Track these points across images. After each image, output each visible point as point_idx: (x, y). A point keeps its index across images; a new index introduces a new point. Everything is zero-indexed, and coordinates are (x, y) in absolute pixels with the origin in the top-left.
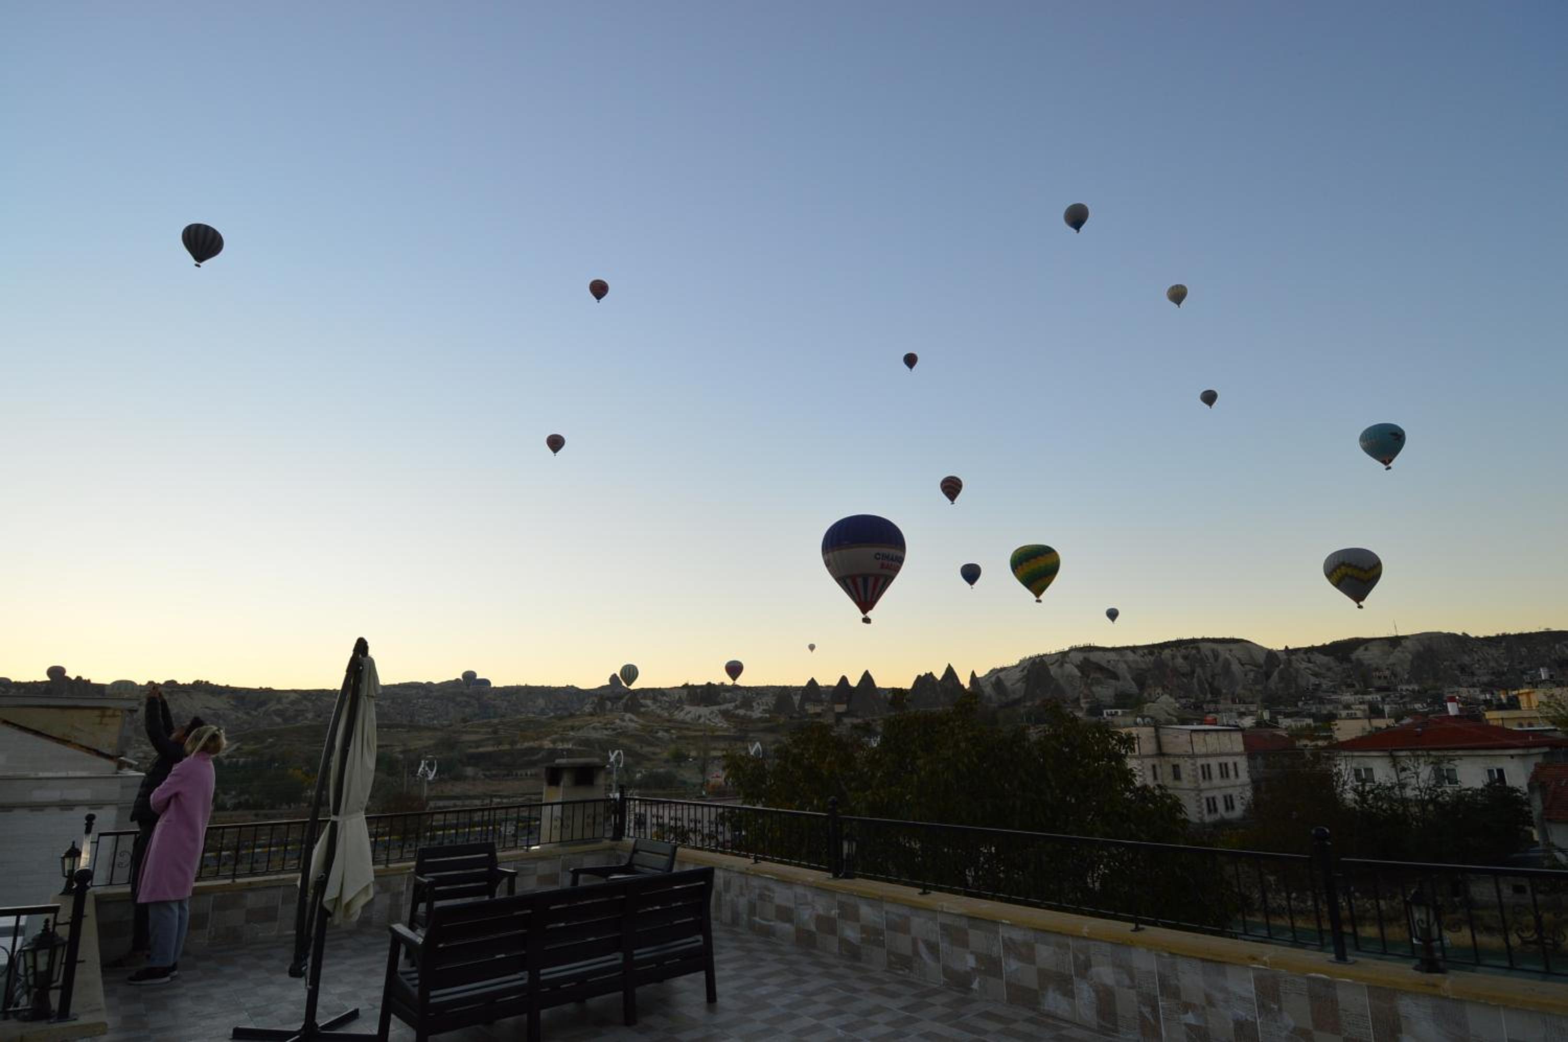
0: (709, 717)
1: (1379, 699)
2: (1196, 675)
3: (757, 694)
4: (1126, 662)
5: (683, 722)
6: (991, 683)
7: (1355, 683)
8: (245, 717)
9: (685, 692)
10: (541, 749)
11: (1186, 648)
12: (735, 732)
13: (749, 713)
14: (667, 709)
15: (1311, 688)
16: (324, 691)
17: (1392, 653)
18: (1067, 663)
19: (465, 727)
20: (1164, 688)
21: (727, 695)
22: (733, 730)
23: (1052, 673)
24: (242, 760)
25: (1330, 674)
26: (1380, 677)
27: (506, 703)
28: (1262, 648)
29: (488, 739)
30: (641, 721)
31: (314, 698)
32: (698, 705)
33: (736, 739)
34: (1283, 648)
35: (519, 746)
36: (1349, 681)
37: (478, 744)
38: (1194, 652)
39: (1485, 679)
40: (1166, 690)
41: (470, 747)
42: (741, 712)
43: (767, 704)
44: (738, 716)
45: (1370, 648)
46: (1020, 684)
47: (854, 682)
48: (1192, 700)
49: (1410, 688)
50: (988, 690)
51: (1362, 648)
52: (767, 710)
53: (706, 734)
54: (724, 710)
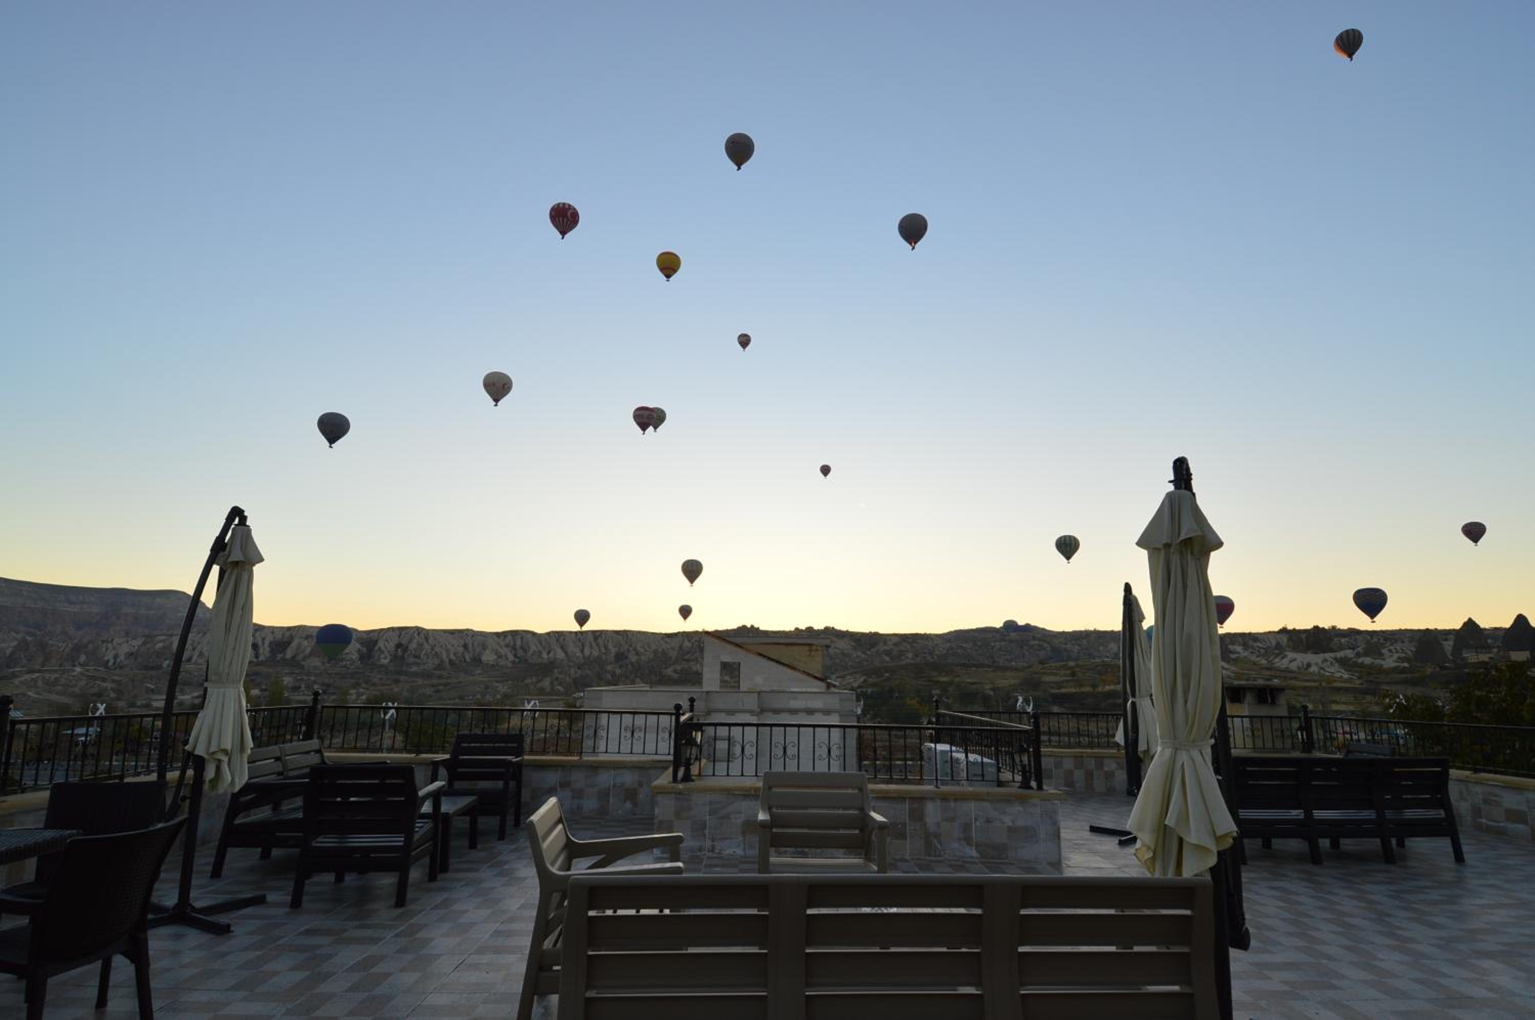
0: (1321, 665)
3: (1386, 640)
5: (1287, 670)
8: (863, 656)
9: (1284, 637)
12: (1361, 684)
13: (1378, 662)
14: (1263, 655)
16: (916, 635)
19: (1044, 668)
22: (1358, 682)
24: (870, 690)
27: (1077, 647)
29: (1067, 681)
30: (1233, 668)
31: (910, 640)
32: (1305, 651)
33: (1365, 692)
35: (1100, 689)
37: (1059, 685)
41: (1052, 688)
42: (1367, 660)
43: (1404, 652)
44: (1362, 665)
52: (1405, 658)
53: (1321, 685)
54: (1341, 658)
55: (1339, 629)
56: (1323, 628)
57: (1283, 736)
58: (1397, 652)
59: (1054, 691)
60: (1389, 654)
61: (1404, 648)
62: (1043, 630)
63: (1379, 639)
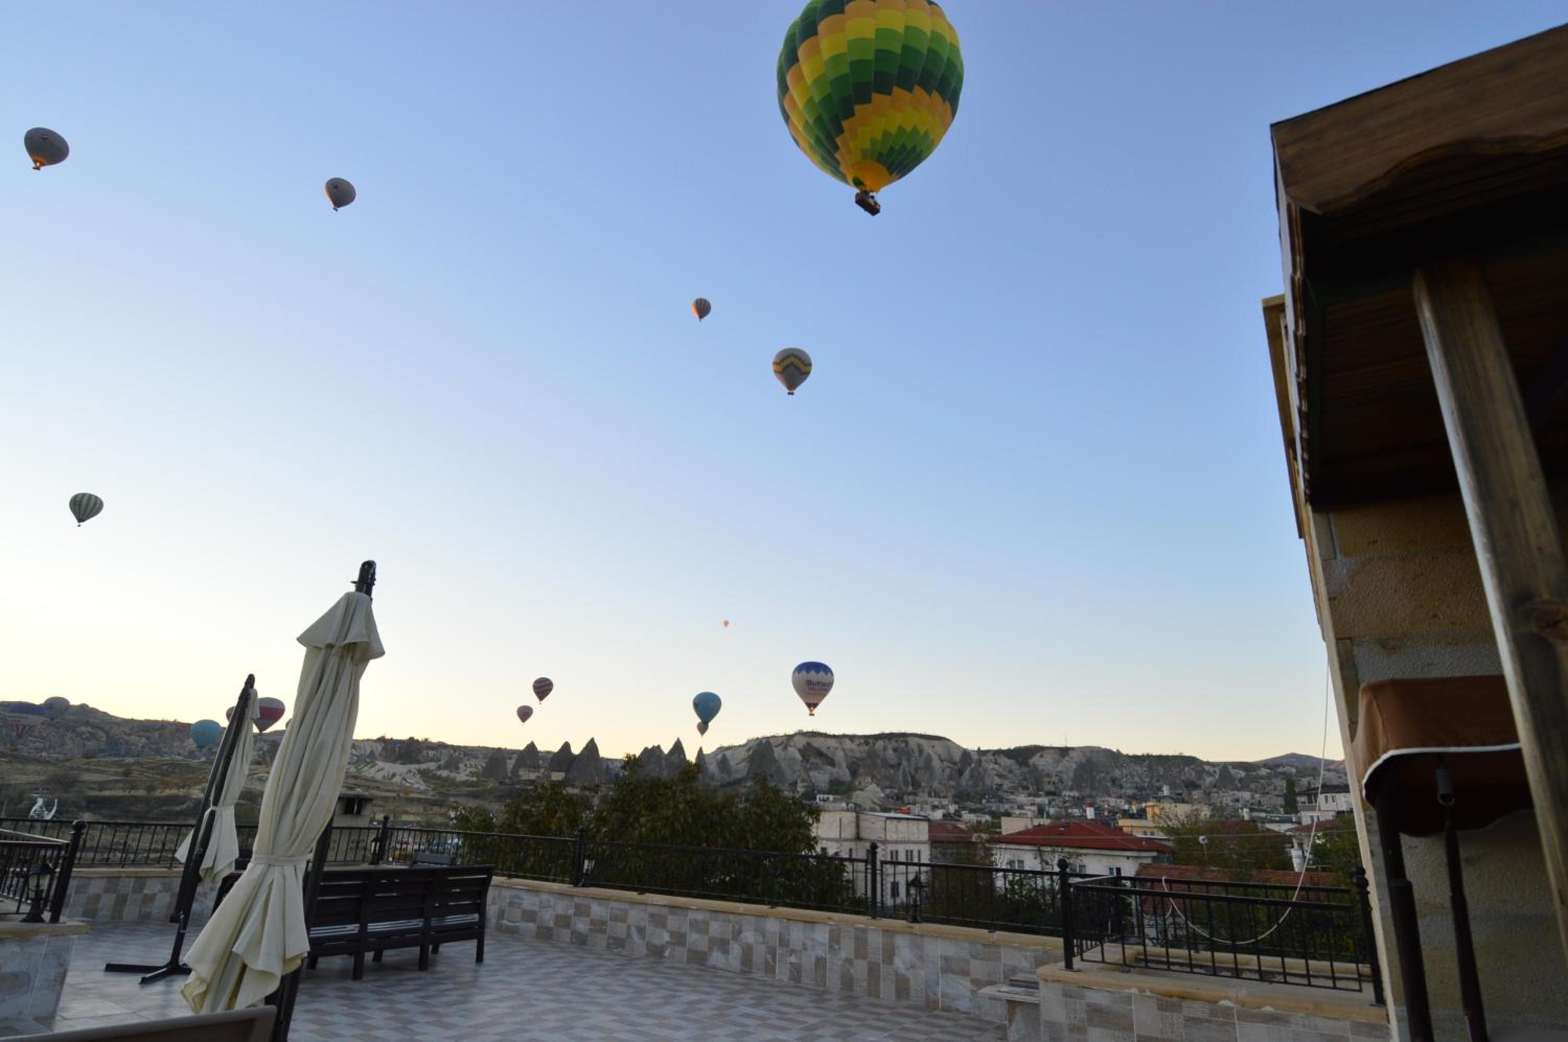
0: (404, 775)
1: (1047, 802)
2: (902, 767)
3: (465, 755)
4: (844, 750)
5: (373, 780)
6: (717, 760)
7: (1029, 785)
9: (379, 747)
10: (185, 798)
11: (897, 741)
12: (433, 796)
13: (453, 775)
14: (354, 764)
15: (994, 787)
17: (1061, 761)
18: (790, 746)
19: (88, 763)
20: (873, 777)
21: (431, 753)
22: (431, 793)
23: (776, 755)
25: (1010, 776)
26: (1049, 783)
27: (144, 740)
28: (959, 746)
29: (117, 781)
32: (394, 762)
33: (433, 803)
34: (976, 749)
35: (157, 793)
36: (1025, 783)
37: (102, 786)
38: (903, 745)
39: (1130, 792)
40: (875, 780)
41: (91, 788)
42: (444, 773)
43: (476, 767)
44: (439, 778)
45: (1045, 755)
46: (744, 764)
47: (576, 749)
48: (896, 791)
49: (1072, 794)
50: (713, 768)
51: (1038, 755)
52: (475, 773)
53: (398, 795)
54: (424, 770)
55: (431, 743)
56: (418, 741)
57: (357, 847)
58: (471, 766)
59: (91, 793)
60: (464, 768)
61: (476, 764)
62: (105, 714)
63: (460, 754)
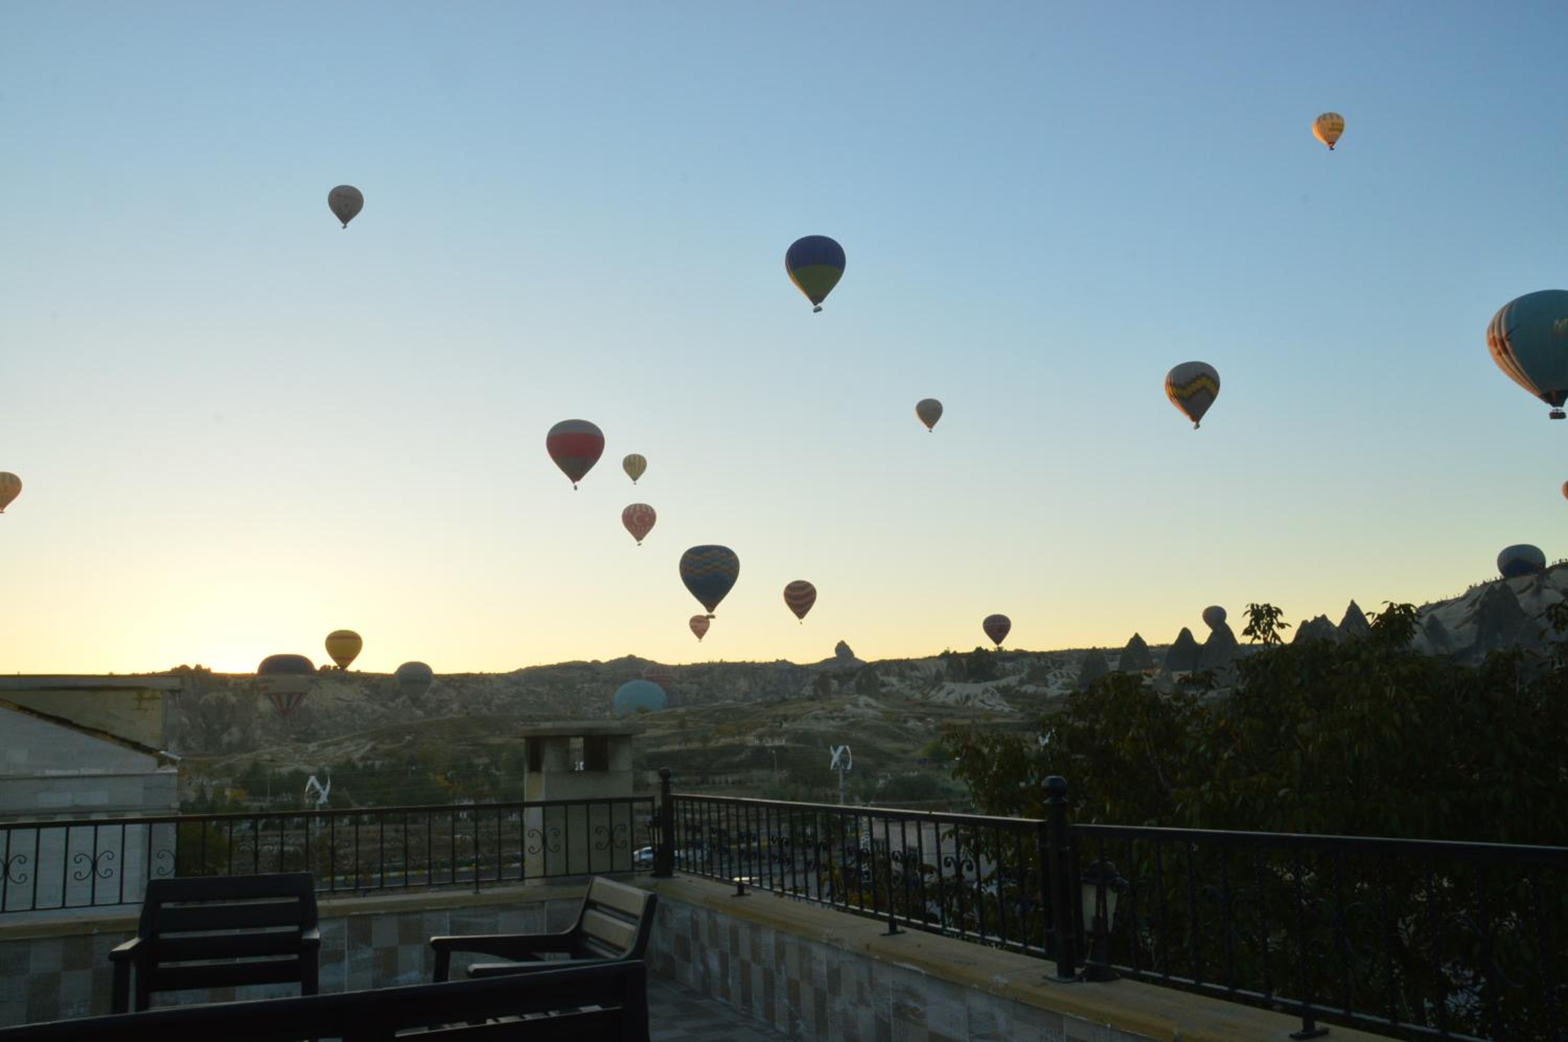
0: (981, 697)
3: (1053, 663)
5: (944, 706)
8: (382, 710)
9: (944, 663)
10: (741, 747)
12: (1022, 718)
13: (1041, 690)
14: (919, 688)
16: (467, 676)
18: (1546, 587)
21: (1009, 665)
22: (1019, 715)
23: (1522, 605)
24: (378, 763)
27: (696, 686)
29: (674, 734)
30: (882, 706)
31: (457, 684)
32: (965, 680)
35: (712, 744)
37: (661, 740)
41: (650, 745)
42: (1030, 689)
43: (1069, 676)
44: (1024, 695)
46: (1468, 626)
47: (1200, 638)
50: (1420, 637)
52: (1069, 684)
53: (979, 722)
54: (1004, 687)
55: (1006, 651)
56: (987, 650)
58: (1062, 676)
59: (650, 750)
60: (1054, 679)
61: (1070, 672)
62: (653, 663)
63: (1046, 663)
